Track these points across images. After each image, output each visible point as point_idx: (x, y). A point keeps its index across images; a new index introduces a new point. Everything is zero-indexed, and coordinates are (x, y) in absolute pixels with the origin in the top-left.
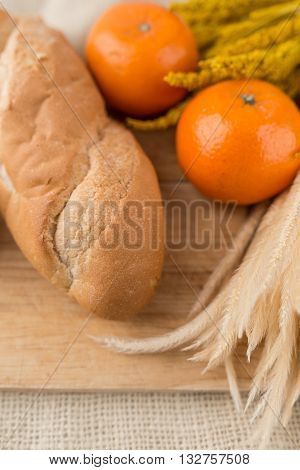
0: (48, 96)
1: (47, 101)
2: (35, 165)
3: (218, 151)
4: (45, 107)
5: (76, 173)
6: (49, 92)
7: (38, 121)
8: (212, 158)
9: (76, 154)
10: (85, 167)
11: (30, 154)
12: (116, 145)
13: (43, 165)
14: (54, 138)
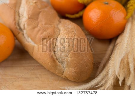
0: (41, 12)
1: (41, 13)
2: (42, 33)
3: (98, 19)
4: (40, 15)
5: (56, 33)
6: (41, 10)
7: (39, 20)
8: (97, 21)
9: (54, 27)
10: (58, 31)
11: (39, 30)
12: (66, 23)
13: (44, 32)
14: (46, 24)
